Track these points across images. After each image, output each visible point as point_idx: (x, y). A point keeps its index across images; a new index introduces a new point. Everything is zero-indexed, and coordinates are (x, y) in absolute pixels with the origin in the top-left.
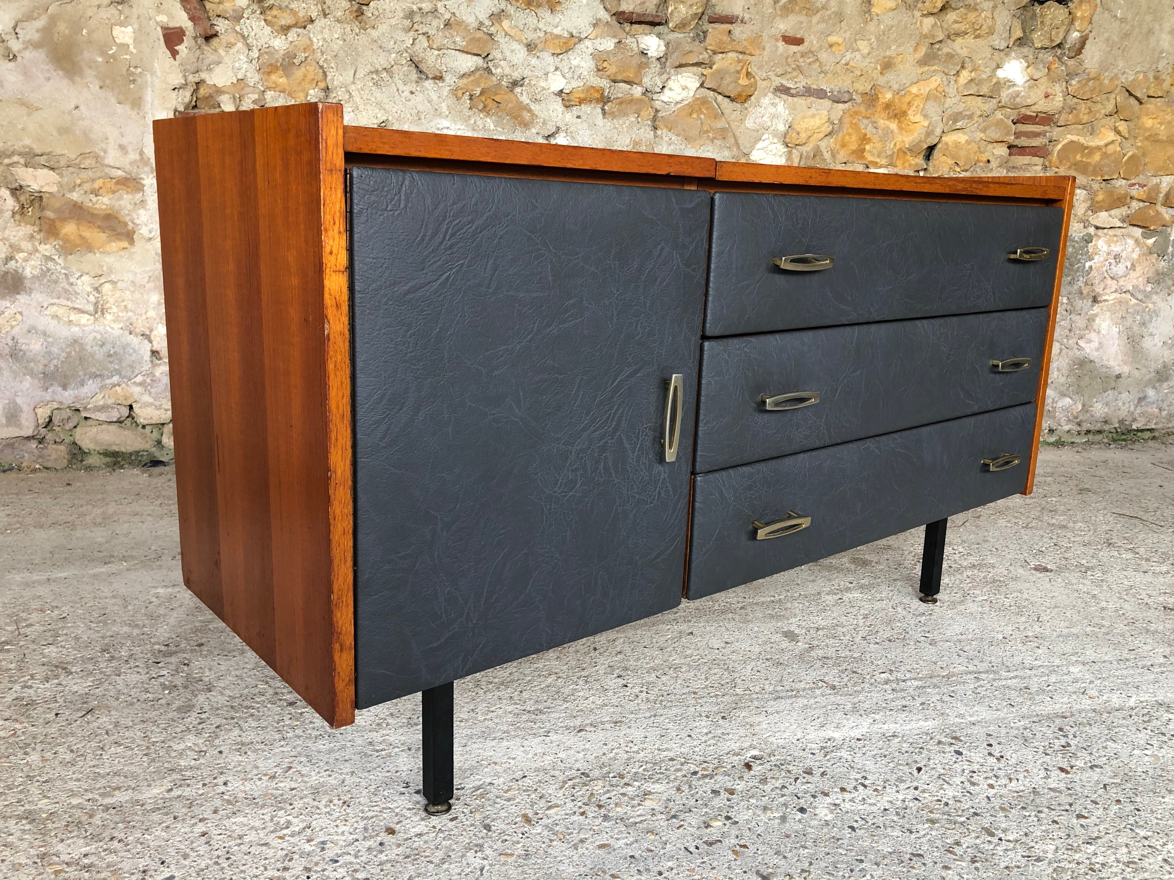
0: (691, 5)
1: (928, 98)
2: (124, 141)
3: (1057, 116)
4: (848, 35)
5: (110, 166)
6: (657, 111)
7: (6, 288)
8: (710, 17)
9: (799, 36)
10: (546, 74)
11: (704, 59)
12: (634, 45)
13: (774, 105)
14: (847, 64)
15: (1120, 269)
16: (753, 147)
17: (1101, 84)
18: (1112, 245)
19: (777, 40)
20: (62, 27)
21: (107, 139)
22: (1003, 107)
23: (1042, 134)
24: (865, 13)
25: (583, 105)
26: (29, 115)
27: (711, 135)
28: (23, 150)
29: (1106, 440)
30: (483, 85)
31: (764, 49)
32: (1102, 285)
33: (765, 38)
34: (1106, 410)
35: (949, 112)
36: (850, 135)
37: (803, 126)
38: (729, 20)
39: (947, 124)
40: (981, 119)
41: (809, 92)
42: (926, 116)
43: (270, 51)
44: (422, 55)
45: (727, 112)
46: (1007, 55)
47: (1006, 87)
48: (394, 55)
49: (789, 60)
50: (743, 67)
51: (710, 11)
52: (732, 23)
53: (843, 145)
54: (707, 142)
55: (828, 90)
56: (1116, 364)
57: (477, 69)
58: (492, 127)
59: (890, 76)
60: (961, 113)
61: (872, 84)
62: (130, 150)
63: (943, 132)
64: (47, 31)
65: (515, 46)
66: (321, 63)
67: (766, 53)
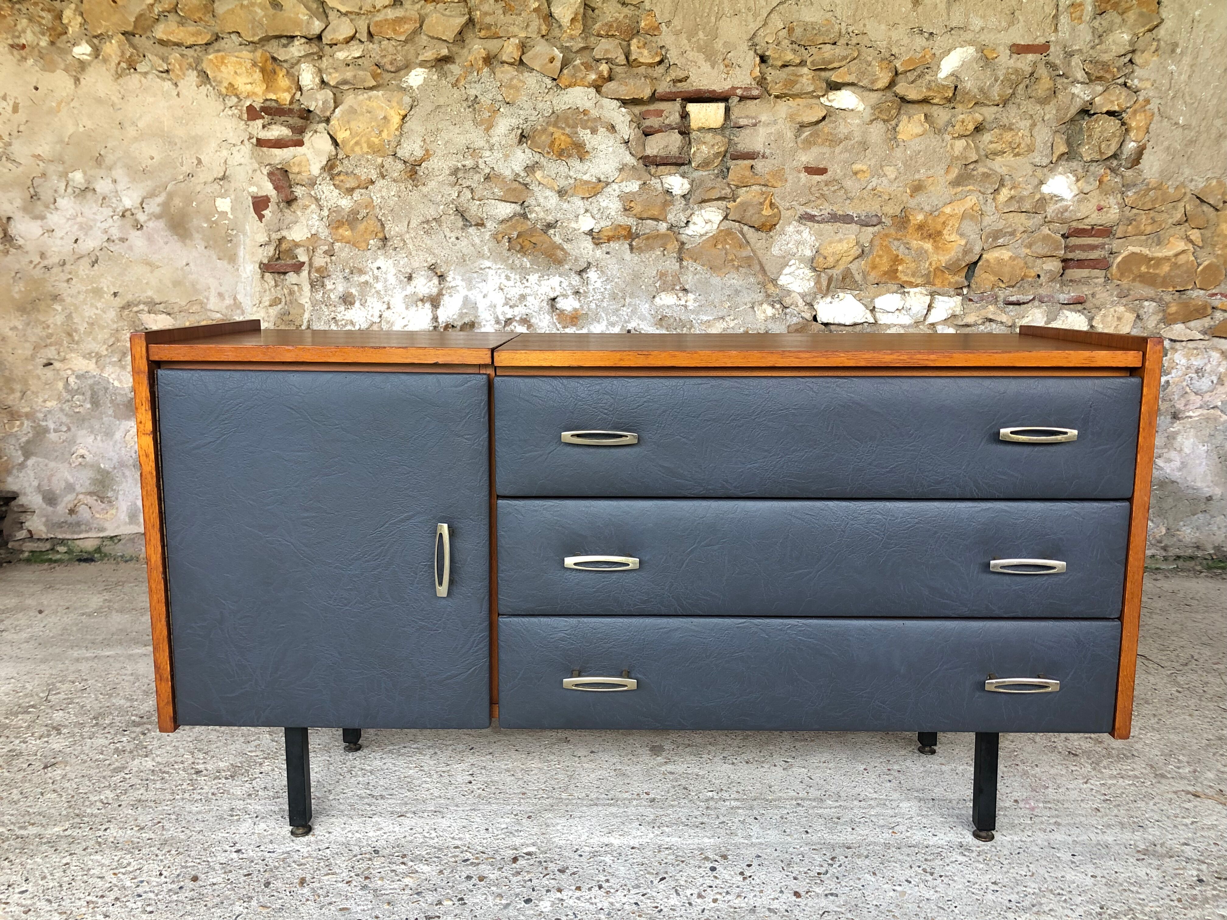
0: (713, 145)
1: (963, 217)
2: (222, 290)
3: (1115, 228)
4: (873, 162)
5: (211, 310)
6: (683, 244)
7: (131, 411)
8: (731, 155)
9: (822, 166)
10: (577, 216)
11: (726, 194)
12: (659, 186)
13: (799, 232)
14: (874, 190)
15: (1205, 384)
16: (780, 273)
17: (1165, 193)
18: (1192, 358)
19: (799, 172)
20: (177, 202)
21: (209, 288)
22: (1050, 222)
23: (1102, 246)
24: (891, 140)
25: (611, 243)
26: (152, 272)
27: (736, 263)
28: (146, 300)
29: (1199, 568)
30: (519, 229)
31: (786, 181)
32: (1183, 401)
33: (787, 171)
34: (1197, 535)
35: (988, 230)
36: (880, 257)
37: (830, 250)
38: (751, 156)
39: (986, 242)
40: (1025, 236)
41: (834, 218)
42: (962, 235)
43: (337, 209)
44: (465, 205)
45: (752, 241)
46: (1051, 170)
47: (1053, 202)
48: (442, 207)
49: (813, 189)
50: (766, 199)
51: (732, 149)
52: (754, 159)
53: (874, 267)
54: (732, 270)
55: (855, 215)
56: (1204, 485)
57: (515, 215)
58: (528, 266)
59: (921, 198)
60: (1001, 230)
61: (902, 207)
62: (226, 297)
63: (983, 249)
64: (165, 205)
65: (548, 193)
66: (380, 217)
67: (788, 185)
